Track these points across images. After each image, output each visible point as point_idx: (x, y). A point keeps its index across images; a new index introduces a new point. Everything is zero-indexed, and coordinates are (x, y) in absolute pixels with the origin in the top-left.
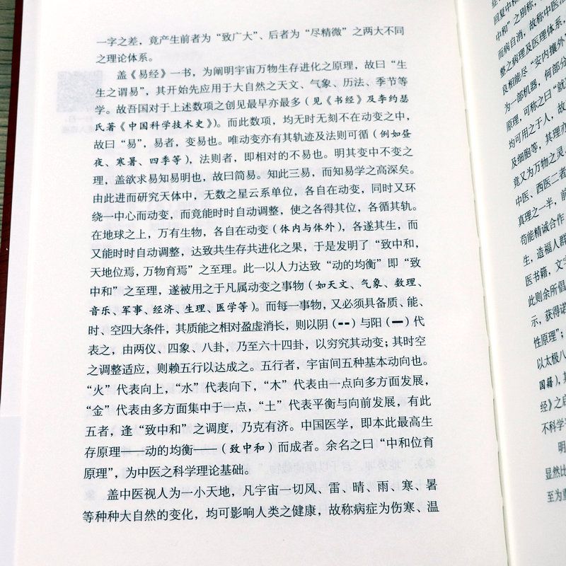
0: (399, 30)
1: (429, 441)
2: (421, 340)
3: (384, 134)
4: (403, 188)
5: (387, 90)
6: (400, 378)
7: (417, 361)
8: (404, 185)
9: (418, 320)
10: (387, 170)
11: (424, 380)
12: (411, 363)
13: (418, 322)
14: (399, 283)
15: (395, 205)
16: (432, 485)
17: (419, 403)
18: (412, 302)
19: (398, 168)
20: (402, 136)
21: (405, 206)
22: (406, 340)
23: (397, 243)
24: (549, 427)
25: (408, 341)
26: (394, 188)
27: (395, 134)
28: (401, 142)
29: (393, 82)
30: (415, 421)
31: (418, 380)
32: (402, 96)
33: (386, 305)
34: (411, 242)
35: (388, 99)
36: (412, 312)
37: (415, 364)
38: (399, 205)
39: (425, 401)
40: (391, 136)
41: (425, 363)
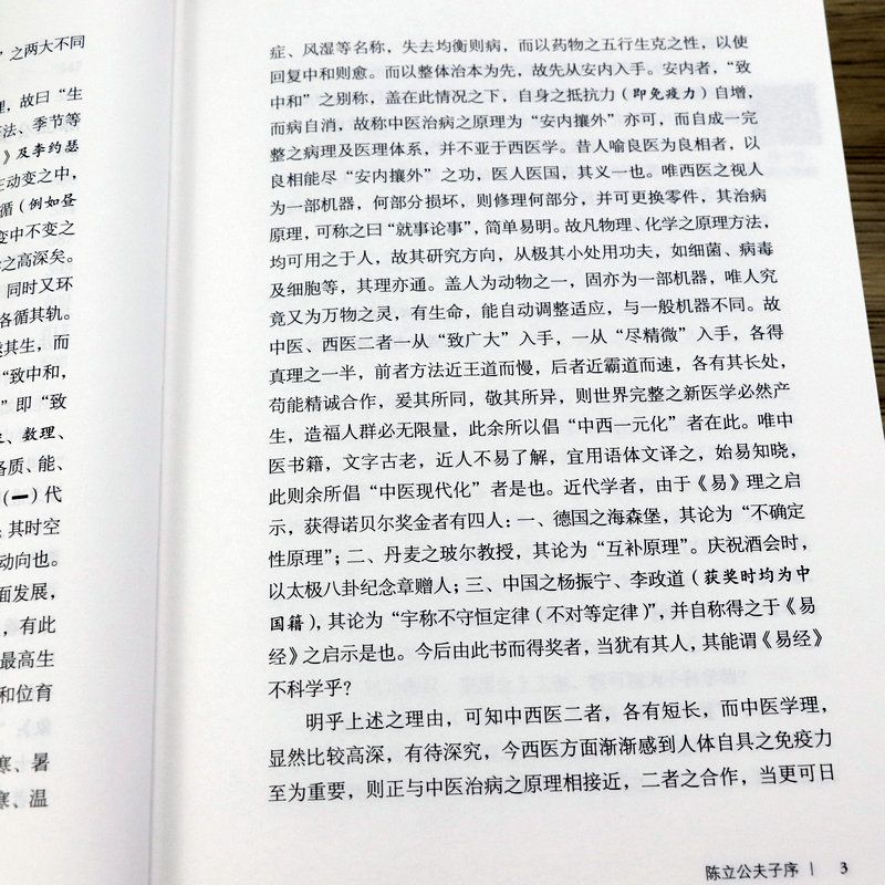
0: (79, 41)
1: (44, 691)
2: (52, 525)
3: (35, 203)
4: (54, 285)
5: (47, 136)
6: (12, 589)
7: (42, 560)
8: (55, 281)
9: (53, 492)
10: (33, 260)
11: (49, 591)
12: (33, 562)
13: (52, 495)
14: (29, 434)
15: (37, 313)
16: (41, 762)
17: (36, 628)
18: (46, 464)
19: (50, 254)
20: (61, 204)
21: (53, 313)
22: (29, 525)
23: (33, 373)
24: (287, 690)
25: (32, 527)
26: (40, 286)
27: (51, 202)
28: (58, 215)
29: (58, 122)
30: (27, 659)
31: (40, 591)
32: (70, 142)
33: (7, 471)
34: (55, 369)
35: (47, 149)
36: (43, 480)
37: (39, 564)
38: (44, 313)
39: (47, 625)
40: (44, 205)
41: (55, 563)
